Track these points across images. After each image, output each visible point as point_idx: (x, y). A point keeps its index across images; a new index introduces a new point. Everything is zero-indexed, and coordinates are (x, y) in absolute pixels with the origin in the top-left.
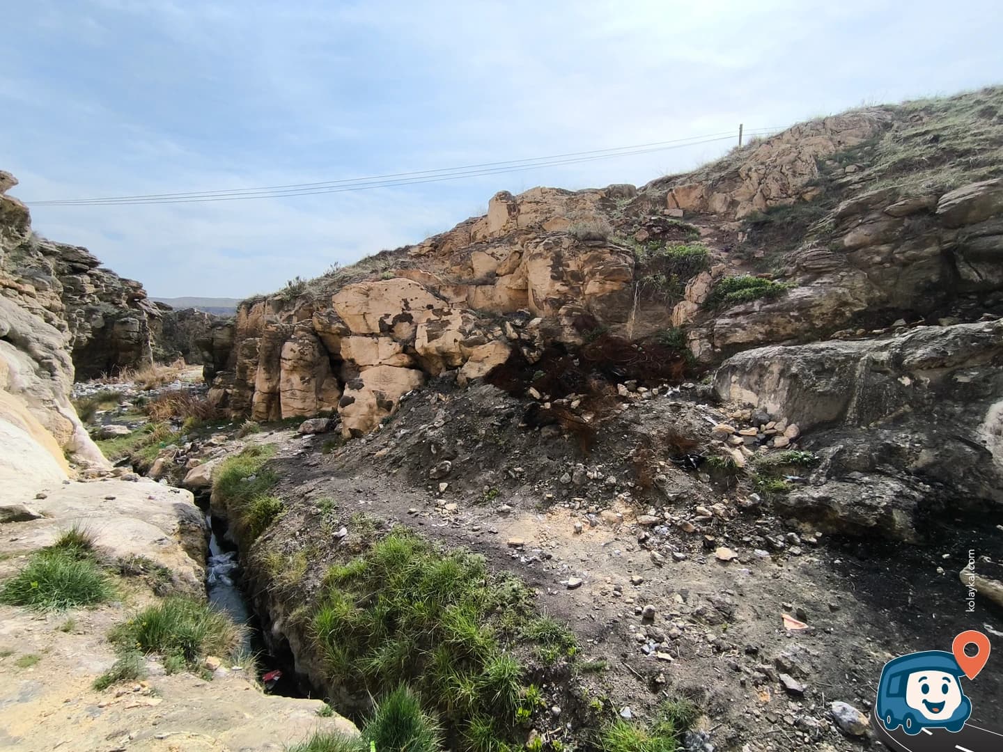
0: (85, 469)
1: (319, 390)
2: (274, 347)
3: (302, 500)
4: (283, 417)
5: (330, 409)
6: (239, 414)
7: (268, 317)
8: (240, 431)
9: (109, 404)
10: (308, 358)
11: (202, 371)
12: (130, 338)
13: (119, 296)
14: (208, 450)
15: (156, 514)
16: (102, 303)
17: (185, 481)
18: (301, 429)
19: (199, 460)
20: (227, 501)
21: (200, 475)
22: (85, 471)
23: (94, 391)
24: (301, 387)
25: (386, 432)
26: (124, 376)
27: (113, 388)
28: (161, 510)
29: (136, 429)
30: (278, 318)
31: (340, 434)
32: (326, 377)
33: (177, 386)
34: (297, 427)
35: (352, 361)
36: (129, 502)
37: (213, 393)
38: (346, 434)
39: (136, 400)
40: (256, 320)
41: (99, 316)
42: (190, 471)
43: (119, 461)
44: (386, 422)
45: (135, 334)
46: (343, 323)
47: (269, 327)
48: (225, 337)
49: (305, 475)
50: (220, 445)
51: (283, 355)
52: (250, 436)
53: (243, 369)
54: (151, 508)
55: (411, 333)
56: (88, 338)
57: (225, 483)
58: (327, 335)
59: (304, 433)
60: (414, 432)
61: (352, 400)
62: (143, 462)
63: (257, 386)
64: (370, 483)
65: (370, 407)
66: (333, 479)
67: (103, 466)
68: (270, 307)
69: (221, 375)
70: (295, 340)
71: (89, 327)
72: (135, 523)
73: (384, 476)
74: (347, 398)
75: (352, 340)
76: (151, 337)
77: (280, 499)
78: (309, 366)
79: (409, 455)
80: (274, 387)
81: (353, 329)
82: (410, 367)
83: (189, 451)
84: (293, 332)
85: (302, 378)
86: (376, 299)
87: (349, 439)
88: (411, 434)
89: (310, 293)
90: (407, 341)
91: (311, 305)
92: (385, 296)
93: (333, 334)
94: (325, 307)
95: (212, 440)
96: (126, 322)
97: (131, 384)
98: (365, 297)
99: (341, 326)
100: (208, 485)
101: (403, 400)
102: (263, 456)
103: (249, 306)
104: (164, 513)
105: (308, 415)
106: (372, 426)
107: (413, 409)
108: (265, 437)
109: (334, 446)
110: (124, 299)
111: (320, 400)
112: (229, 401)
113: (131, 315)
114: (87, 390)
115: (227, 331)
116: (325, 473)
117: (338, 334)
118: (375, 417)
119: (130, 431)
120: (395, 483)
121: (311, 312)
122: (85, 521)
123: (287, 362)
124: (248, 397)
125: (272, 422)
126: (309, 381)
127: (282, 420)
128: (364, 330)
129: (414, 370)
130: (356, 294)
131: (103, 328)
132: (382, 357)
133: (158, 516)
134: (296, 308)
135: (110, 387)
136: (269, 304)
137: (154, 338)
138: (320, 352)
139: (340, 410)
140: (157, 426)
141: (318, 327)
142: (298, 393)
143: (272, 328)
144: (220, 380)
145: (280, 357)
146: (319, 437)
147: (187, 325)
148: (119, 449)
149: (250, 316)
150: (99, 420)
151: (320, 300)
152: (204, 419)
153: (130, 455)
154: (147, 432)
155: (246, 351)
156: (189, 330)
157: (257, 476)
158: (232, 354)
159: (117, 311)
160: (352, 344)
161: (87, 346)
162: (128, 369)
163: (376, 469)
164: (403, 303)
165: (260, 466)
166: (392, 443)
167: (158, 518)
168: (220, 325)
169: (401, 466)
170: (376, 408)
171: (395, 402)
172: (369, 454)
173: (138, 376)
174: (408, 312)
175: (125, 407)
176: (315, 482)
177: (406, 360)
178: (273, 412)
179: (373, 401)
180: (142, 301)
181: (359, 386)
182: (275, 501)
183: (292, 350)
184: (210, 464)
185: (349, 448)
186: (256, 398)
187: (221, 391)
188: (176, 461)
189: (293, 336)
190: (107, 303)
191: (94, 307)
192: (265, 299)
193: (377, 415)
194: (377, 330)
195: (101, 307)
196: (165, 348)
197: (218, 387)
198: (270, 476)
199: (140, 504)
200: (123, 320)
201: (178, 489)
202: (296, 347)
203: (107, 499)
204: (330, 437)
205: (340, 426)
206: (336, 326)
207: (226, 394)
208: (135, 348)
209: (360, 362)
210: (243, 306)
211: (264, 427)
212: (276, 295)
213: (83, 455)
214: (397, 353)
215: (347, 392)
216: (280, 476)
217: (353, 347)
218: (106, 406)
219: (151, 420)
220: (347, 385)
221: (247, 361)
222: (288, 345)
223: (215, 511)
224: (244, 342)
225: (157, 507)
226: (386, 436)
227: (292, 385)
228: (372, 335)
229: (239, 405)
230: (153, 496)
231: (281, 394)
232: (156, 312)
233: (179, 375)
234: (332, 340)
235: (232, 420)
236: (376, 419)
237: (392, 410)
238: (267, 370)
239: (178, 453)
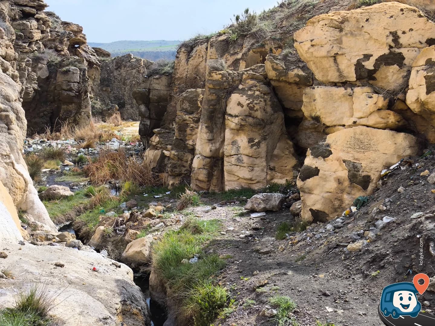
0: (35, 230)
1: (270, 156)
2: (219, 99)
3: (253, 295)
4: (227, 188)
5: (283, 182)
6: (177, 181)
7: (210, 63)
8: (178, 203)
9: (53, 162)
10: (259, 114)
11: (138, 129)
12: (71, 90)
13: (61, 42)
14: (147, 222)
15: (101, 288)
16: (46, 50)
17: (124, 254)
18: (249, 205)
19: (138, 233)
20: (167, 285)
21: (139, 250)
22: (35, 232)
23: (40, 147)
24: (248, 151)
25: (361, 218)
26: (65, 132)
27: (56, 145)
28: (104, 284)
29: (77, 192)
30: (224, 64)
31: (298, 215)
32: (279, 140)
33: (115, 145)
34: (243, 203)
35: (317, 119)
36: (76, 272)
37: (150, 154)
38: (306, 216)
39: (77, 159)
40: (197, 67)
41: (43, 65)
42: (130, 244)
43: (62, 225)
44: (360, 204)
45: (76, 85)
46: (305, 68)
47: (214, 74)
48: (163, 88)
49: (256, 264)
50: (159, 217)
51: (229, 111)
52: (190, 209)
53: (183, 127)
54: (96, 281)
55: (401, 81)
56: (34, 89)
57: (165, 263)
58: (282, 84)
59: (253, 211)
60: (403, 222)
61: (315, 172)
62: (84, 229)
63: (198, 148)
64: (341, 285)
65: (339, 181)
66: (290, 273)
67: (50, 229)
68: (213, 50)
69: (159, 133)
70: (242, 92)
71: (36, 77)
72: (82, 296)
73: (359, 278)
74: (309, 168)
75: (318, 92)
76: (90, 89)
77: (227, 291)
78: (260, 125)
79: (396, 253)
80: (217, 150)
81: (319, 76)
82: (397, 129)
83: (128, 220)
84: (241, 81)
85: (251, 140)
86: (352, 34)
87: (310, 223)
88: (399, 224)
89: (261, 30)
90: (394, 93)
91: (263, 46)
92: (365, 29)
93: (290, 83)
94: (280, 47)
95: (151, 210)
96: (68, 72)
97: (71, 141)
98: (336, 33)
99: (301, 73)
100: (147, 263)
101: (386, 175)
102: (205, 236)
103: (189, 49)
104: (107, 289)
105: (256, 187)
106: (341, 208)
107: (401, 189)
108: (207, 212)
109: (290, 230)
110: (66, 45)
111: (271, 169)
112: (166, 165)
113: (72, 64)
114: (34, 146)
115: (164, 80)
116: (280, 265)
117: (297, 84)
118: (345, 196)
119: (73, 193)
120: (376, 291)
121: (263, 55)
122: (41, 286)
123: (233, 119)
124: (187, 162)
125: (214, 193)
126: (258, 144)
127: (226, 192)
128: (333, 76)
129: (402, 134)
130: (326, 28)
131: (48, 78)
132: (357, 114)
133: (102, 291)
134: (244, 50)
135: (54, 143)
136: (212, 46)
137: (93, 90)
138: (273, 106)
139: (299, 183)
140: (97, 189)
141: (272, 74)
142: (245, 159)
143: (216, 76)
144: (157, 139)
145: (225, 113)
146: (270, 216)
147: (124, 74)
148: (63, 212)
149: (191, 62)
150: (44, 179)
151: (274, 39)
152: (141, 185)
153: (72, 219)
154: (87, 196)
155: (186, 105)
156: (125, 80)
157: (199, 258)
158: (170, 109)
159: (59, 59)
160: (317, 96)
161: (34, 98)
162: (69, 123)
163: (347, 267)
164: (391, 38)
165: (202, 247)
166: (371, 234)
167: (102, 293)
168: (157, 73)
169: (382, 267)
170: (347, 183)
171: (374, 177)
172: (338, 246)
173: (79, 132)
174: (397, 51)
175: (67, 165)
176: (268, 275)
177: (392, 118)
178: (214, 181)
179: (344, 174)
180: (82, 47)
181: (325, 153)
182: (221, 292)
183: (239, 104)
184: (149, 238)
185: (310, 234)
186: (196, 163)
187: (158, 152)
188: (115, 230)
189: (241, 87)
190: (51, 51)
191: (40, 55)
192: (207, 39)
193: (349, 194)
194: (352, 76)
195: (45, 55)
196: (103, 100)
197: (155, 148)
198: (214, 261)
199: (84, 274)
200: (64, 69)
201: (119, 264)
202: (244, 100)
203: (56, 265)
204: (284, 219)
205: (297, 205)
206: (296, 72)
207: (163, 156)
208: (76, 100)
209: (327, 120)
210: (183, 49)
211: (205, 200)
212: (220, 35)
213: (33, 215)
214: (379, 110)
215: (309, 161)
216: (225, 262)
217: (319, 101)
218: (49, 164)
219: (90, 183)
220: (309, 152)
221: (187, 117)
222: (235, 97)
223: (154, 293)
224: (184, 94)
225: (101, 281)
226: (361, 223)
227: (238, 148)
228: (345, 84)
229: (177, 170)
230: (97, 268)
231: (226, 159)
232: (94, 59)
233: (116, 132)
234: (290, 91)
235: (169, 187)
236: (347, 199)
237: (370, 188)
238: (210, 129)
239: (117, 222)
